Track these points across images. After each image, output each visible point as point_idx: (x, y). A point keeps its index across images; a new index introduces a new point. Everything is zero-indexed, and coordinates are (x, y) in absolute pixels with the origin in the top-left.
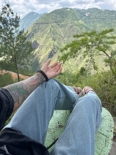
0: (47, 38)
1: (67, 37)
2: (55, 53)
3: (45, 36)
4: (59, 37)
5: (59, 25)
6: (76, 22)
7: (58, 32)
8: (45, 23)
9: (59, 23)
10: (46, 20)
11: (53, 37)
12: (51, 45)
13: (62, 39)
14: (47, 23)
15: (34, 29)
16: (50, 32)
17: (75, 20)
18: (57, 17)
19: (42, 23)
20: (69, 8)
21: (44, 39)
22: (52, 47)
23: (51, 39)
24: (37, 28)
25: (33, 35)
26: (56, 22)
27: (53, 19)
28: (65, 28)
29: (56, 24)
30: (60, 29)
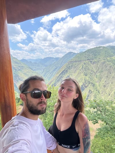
0: (79, 73)
1: (100, 72)
2: (86, 87)
3: (78, 71)
4: (91, 73)
5: (91, 62)
6: (109, 58)
7: (90, 68)
8: (78, 61)
9: (91, 60)
10: (79, 58)
11: (85, 73)
12: (82, 80)
13: (94, 74)
14: (80, 61)
15: (68, 66)
16: (82, 68)
17: (108, 57)
18: (90, 55)
19: (76, 61)
20: (102, 47)
21: (76, 74)
22: (83, 81)
23: (82, 74)
24: (70, 65)
25: (67, 71)
26: (88, 60)
27: (85, 57)
28: (98, 65)
29: (89, 61)
30: (92, 65)
